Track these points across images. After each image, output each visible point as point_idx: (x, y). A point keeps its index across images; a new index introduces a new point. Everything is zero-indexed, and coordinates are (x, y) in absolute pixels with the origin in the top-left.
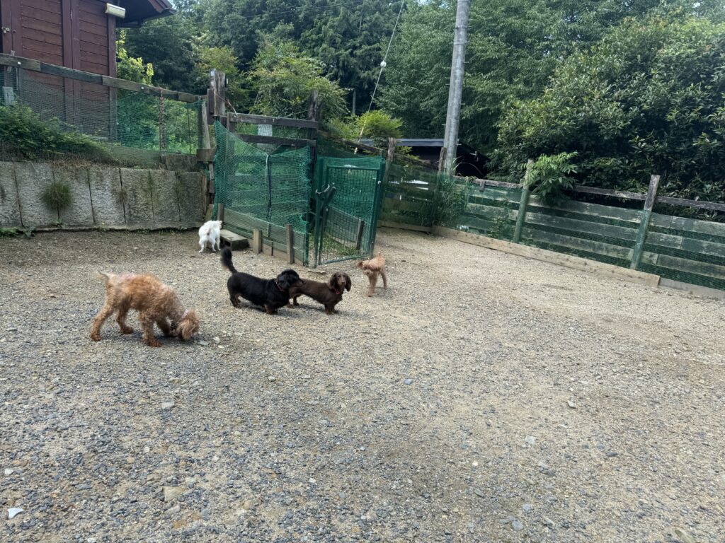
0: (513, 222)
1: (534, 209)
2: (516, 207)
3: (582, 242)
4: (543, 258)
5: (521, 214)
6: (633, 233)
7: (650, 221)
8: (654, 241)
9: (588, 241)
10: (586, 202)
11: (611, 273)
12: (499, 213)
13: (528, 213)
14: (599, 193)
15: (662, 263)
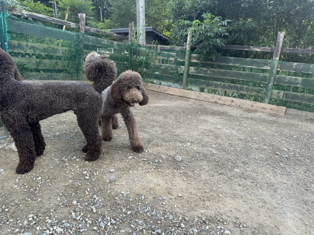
0: (182, 74)
1: (194, 65)
2: (183, 64)
3: (229, 86)
4: (203, 98)
5: (187, 69)
6: (265, 77)
7: (277, 67)
8: (281, 82)
9: (233, 85)
10: (230, 56)
11: (251, 107)
12: (172, 68)
13: (191, 67)
14: (240, 49)
15: (286, 98)
